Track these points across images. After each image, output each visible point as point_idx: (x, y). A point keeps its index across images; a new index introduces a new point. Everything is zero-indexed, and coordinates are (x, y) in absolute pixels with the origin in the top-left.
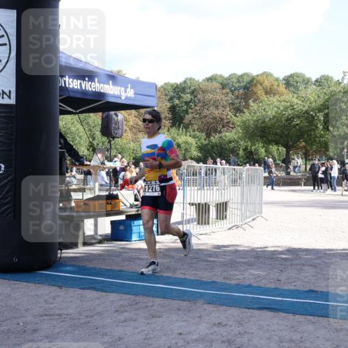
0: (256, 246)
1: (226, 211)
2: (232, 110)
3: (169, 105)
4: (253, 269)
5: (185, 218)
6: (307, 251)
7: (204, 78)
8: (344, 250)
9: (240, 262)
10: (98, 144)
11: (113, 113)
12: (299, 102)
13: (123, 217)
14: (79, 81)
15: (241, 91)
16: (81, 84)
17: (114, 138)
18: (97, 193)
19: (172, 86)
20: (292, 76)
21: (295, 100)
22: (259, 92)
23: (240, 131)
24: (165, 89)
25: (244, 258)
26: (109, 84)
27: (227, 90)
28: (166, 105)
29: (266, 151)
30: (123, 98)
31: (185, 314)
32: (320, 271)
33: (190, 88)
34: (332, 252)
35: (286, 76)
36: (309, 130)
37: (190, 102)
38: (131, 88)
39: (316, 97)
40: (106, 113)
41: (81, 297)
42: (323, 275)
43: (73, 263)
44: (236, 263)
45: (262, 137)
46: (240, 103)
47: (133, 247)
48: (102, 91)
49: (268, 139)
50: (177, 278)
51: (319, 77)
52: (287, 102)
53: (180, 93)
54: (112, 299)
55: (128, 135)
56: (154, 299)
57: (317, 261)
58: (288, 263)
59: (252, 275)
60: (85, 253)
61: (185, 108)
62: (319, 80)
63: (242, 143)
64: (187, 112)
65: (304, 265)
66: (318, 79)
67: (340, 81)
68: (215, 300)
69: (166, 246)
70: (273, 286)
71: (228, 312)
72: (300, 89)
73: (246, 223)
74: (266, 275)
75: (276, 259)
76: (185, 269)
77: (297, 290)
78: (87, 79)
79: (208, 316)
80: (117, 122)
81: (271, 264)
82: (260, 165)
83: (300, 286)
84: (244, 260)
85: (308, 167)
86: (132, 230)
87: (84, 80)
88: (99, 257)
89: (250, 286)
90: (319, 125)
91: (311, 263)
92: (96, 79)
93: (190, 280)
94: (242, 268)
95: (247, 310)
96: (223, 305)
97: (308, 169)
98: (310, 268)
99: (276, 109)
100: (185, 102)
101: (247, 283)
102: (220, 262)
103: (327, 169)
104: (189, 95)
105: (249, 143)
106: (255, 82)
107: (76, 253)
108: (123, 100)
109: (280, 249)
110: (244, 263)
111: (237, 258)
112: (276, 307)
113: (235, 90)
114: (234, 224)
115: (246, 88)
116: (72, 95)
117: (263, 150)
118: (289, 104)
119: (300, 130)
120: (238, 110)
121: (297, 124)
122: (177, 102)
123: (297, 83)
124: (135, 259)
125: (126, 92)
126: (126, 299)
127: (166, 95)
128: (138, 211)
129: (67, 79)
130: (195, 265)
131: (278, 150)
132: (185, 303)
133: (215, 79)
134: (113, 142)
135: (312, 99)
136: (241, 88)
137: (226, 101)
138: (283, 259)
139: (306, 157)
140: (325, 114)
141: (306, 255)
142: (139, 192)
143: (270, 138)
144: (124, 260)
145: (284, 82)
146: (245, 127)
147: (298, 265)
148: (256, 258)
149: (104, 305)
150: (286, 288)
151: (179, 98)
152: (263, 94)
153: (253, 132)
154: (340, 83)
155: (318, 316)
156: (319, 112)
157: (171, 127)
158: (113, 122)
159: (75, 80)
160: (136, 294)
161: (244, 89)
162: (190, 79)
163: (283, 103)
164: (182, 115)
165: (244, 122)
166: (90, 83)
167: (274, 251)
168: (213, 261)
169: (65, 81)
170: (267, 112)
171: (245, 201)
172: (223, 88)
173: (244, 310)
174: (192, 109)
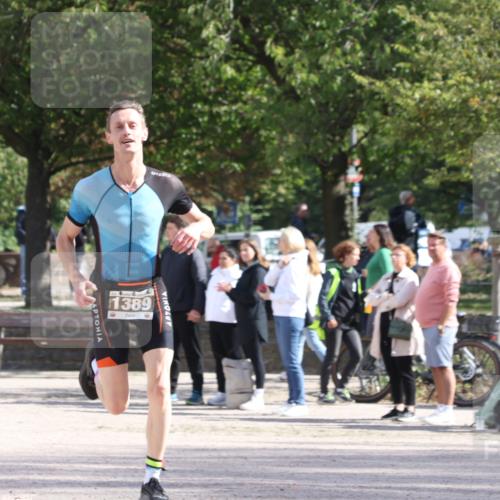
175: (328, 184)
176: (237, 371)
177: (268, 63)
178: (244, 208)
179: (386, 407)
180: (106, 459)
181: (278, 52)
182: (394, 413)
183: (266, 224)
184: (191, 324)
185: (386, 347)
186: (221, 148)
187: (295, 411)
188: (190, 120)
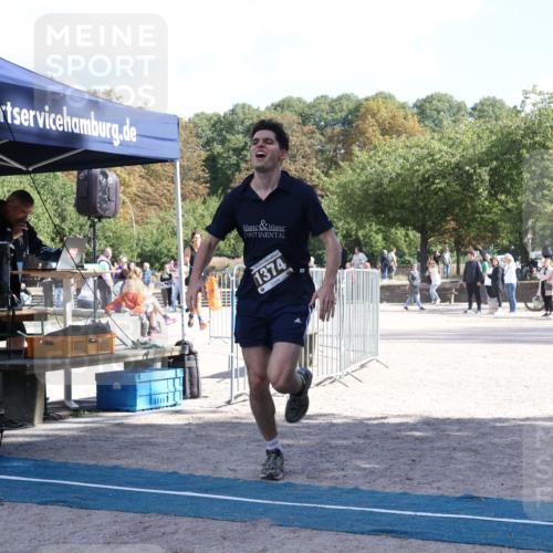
0: (368, 416)
1: (311, 352)
2: (322, 164)
3: (204, 155)
4: (361, 459)
5: (235, 367)
6: (461, 423)
7: (269, 104)
8: (528, 419)
9: (337, 447)
10: (71, 229)
11: (98, 170)
12: (445, 148)
13: (118, 367)
14: (32, 113)
15: (338, 128)
16: (35, 117)
17: (100, 218)
18: (70, 322)
19: (209, 120)
20: (429, 100)
21: (436, 145)
22: (370, 130)
23: (336, 202)
24: (196, 126)
25: (345, 439)
26: (88, 118)
27: (310, 127)
28: (199, 156)
29: (384, 239)
30: (116, 144)
31: (235, 547)
32: (484, 461)
33: (243, 122)
34: (506, 424)
35: (418, 100)
36: (462, 200)
37: (243, 149)
38: (131, 125)
39: (475, 138)
40: (86, 172)
41: (41, 520)
42: (489, 466)
43: (24, 455)
44: (331, 447)
45: (376, 212)
46: (335, 150)
47: (139, 422)
48: (77, 131)
49: (387, 216)
50: (222, 478)
51: (478, 101)
52: (422, 148)
53: (224, 133)
54: (99, 522)
55: (128, 212)
56: (178, 520)
57: (480, 442)
58: (426, 446)
59: (360, 469)
60: (48, 436)
61: (234, 159)
62: (480, 107)
63: (340, 224)
64: (237, 168)
65: (454, 449)
66: (476, 105)
67: (519, 108)
68: (291, 517)
69: (200, 418)
70: (398, 489)
71: (315, 541)
72: (445, 123)
73: (348, 374)
74: (386, 469)
75: (404, 440)
76: (235, 461)
77: (442, 496)
78: (47, 108)
79: (279, 548)
80: (106, 189)
81: (393, 450)
82: (374, 265)
83: (449, 488)
84: (345, 442)
85: (462, 267)
86: (135, 390)
87: (42, 110)
88: (74, 441)
89: (356, 490)
90: (481, 190)
91: (468, 444)
92: (65, 109)
93: (244, 481)
94: (342, 458)
95: (351, 536)
96: (306, 527)
97: (462, 270)
98: (466, 455)
99: (401, 161)
100: (235, 150)
101: (350, 485)
102: (300, 447)
103: (496, 270)
104: (240, 137)
105: (354, 225)
106: (362, 110)
107: (32, 436)
108: (116, 147)
109: (410, 420)
110: (346, 447)
111: (332, 438)
112: (403, 529)
113: (326, 126)
114: (326, 376)
115: (346, 122)
116: (19, 138)
117: (380, 237)
118: (426, 151)
119: (446, 200)
120: (331, 164)
121: (441, 189)
122: (218, 148)
123: (439, 112)
124: (142, 444)
125: (121, 132)
126: (125, 522)
127: (198, 136)
128: (146, 354)
129: (9, 108)
130: (254, 454)
131: (407, 236)
132: (237, 526)
133: (289, 106)
134: (98, 226)
135: (468, 142)
136: (336, 122)
137: (310, 147)
138: (417, 438)
139: (459, 248)
140: (491, 169)
141: (458, 430)
142: (149, 318)
143: (391, 214)
144: (120, 448)
145: (415, 110)
146: (346, 194)
147: (444, 449)
148: (366, 437)
149: (84, 533)
150: (422, 492)
151: (223, 141)
152: (378, 133)
153: (360, 203)
154: (519, 112)
155: (481, 544)
156: (481, 165)
157: (209, 195)
158: (99, 188)
159: (25, 111)
160: (145, 512)
161: (343, 124)
162: (244, 106)
163: (413, 151)
164: (229, 172)
165: (343, 186)
166: (53, 116)
167: (401, 424)
168: (289, 445)
169: (5, 113)
170: (385, 166)
171: (346, 332)
172: (304, 123)
173: (344, 536)
174: (246, 161)
175: (521, 239)
176: (492, 302)
177: (500, 201)
178: (492, 248)
179: (543, 312)
180: (450, 331)
181: (503, 197)
182: (546, 315)
183: (499, 253)
184: (478, 287)
185: (543, 293)
186: (485, 228)
187: (513, 314)
188: (474, 219)
